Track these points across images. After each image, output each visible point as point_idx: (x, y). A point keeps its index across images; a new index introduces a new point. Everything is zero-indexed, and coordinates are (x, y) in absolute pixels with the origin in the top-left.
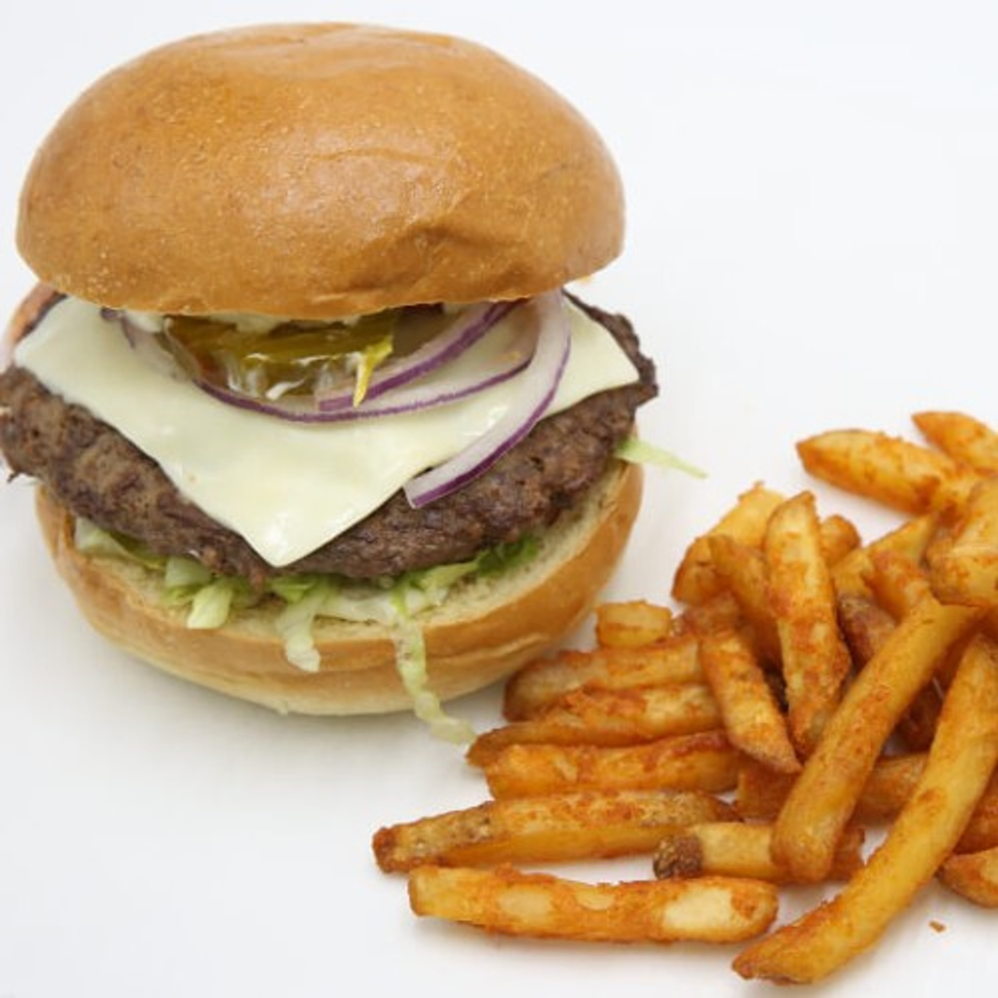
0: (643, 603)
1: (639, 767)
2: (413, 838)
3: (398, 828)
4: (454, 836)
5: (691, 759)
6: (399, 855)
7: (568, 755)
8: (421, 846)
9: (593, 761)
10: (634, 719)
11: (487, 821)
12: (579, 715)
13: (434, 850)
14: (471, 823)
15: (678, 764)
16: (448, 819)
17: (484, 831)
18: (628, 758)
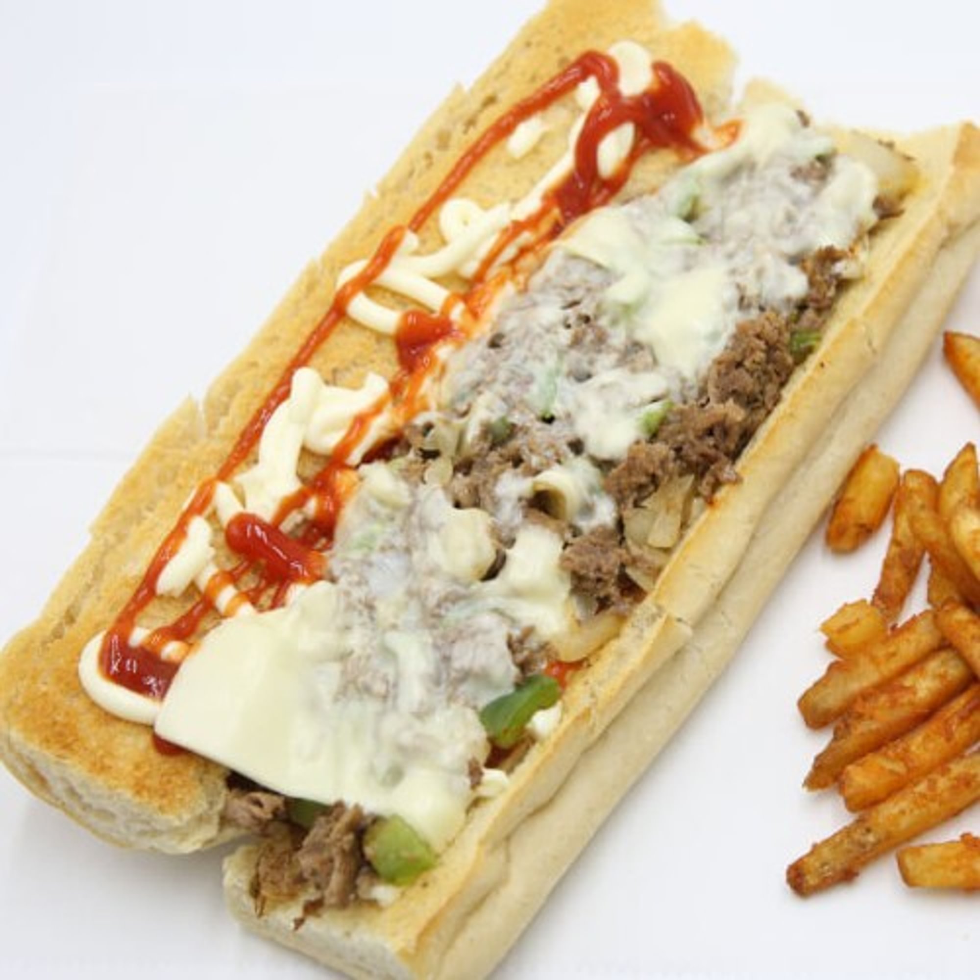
0: (846, 605)
1: (941, 740)
2: (817, 864)
3: (801, 860)
4: (849, 851)
5: (973, 718)
6: (811, 880)
7: (885, 755)
8: (826, 868)
9: (906, 750)
10: (911, 703)
11: (869, 830)
12: (872, 718)
13: (839, 867)
14: (857, 836)
15: (966, 725)
16: (837, 839)
17: (871, 838)
18: (927, 738)
